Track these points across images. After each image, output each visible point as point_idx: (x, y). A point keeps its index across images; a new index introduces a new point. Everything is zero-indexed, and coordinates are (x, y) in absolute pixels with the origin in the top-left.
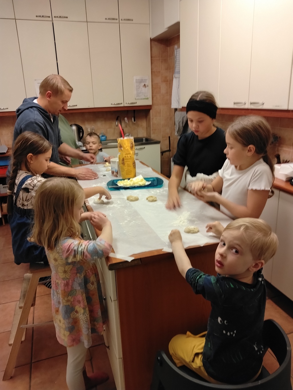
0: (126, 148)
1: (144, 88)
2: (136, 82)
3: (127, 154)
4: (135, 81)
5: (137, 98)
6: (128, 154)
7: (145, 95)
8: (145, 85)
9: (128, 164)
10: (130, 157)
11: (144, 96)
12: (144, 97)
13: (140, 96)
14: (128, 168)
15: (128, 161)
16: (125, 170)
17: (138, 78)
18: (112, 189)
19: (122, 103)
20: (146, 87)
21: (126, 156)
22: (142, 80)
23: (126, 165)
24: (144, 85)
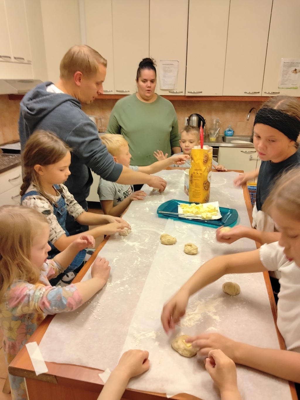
0: (197, 162)
1: (293, 75)
2: (284, 66)
3: (196, 170)
4: (282, 64)
5: (281, 87)
6: (198, 170)
7: (294, 83)
8: (296, 70)
9: (196, 183)
10: (199, 175)
11: (292, 84)
12: (291, 86)
13: (286, 84)
14: (196, 188)
15: (197, 179)
16: (193, 190)
17: (288, 60)
18: (162, 215)
19: (259, 93)
20: (296, 73)
21: (195, 172)
22: (293, 63)
23: (194, 184)
24: (294, 69)
